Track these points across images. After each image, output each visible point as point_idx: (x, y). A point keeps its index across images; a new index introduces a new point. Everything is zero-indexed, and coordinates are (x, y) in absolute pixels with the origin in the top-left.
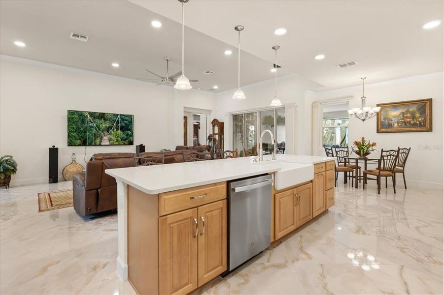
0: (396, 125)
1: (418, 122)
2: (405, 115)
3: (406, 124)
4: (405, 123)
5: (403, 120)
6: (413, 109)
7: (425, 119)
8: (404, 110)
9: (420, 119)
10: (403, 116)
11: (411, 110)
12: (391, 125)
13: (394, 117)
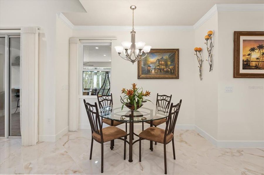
0: (153, 71)
1: (169, 70)
2: (160, 63)
3: (161, 71)
4: (160, 69)
5: (159, 67)
6: (166, 56)
7: (174, 68)
8: (159, 58)
9: (171, 67)
10: (159, 63)
11: (165, 58)
12: (150, 71)
13: (152, 63)
